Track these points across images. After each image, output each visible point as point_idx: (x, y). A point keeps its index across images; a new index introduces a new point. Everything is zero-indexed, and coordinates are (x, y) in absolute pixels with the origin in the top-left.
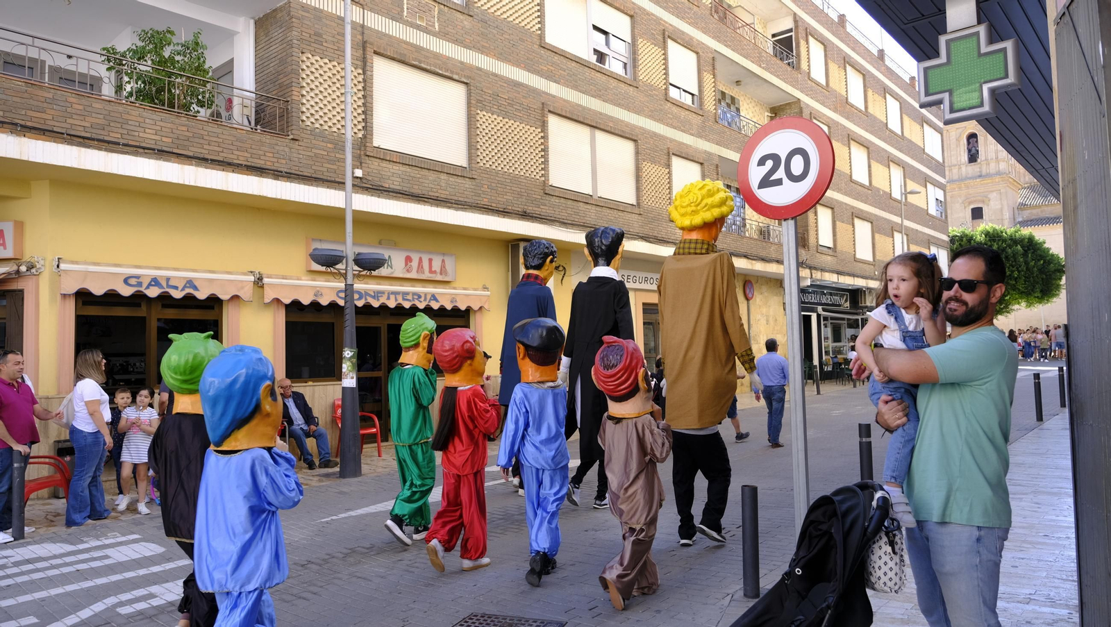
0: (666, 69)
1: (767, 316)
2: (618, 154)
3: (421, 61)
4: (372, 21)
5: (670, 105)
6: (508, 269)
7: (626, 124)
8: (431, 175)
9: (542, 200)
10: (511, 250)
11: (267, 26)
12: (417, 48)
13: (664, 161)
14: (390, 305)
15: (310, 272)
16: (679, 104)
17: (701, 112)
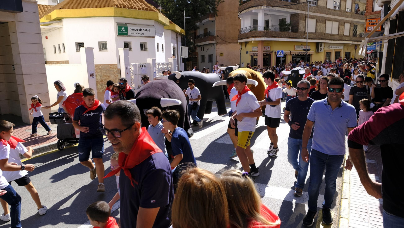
0: (346, 5)
3: (311, 17)
4: (307, 13)
5: (345, 13)
6: (316, 47)
7: (338, 19)
8: (311, 35)
9: (324, 36)
10: (317, 44)
11: (293, 16)
12: (311, 15)
13: (343, 24)
14: (303, 54)
15: (295, 50)
16: (347, 12)
17: (351, 13)
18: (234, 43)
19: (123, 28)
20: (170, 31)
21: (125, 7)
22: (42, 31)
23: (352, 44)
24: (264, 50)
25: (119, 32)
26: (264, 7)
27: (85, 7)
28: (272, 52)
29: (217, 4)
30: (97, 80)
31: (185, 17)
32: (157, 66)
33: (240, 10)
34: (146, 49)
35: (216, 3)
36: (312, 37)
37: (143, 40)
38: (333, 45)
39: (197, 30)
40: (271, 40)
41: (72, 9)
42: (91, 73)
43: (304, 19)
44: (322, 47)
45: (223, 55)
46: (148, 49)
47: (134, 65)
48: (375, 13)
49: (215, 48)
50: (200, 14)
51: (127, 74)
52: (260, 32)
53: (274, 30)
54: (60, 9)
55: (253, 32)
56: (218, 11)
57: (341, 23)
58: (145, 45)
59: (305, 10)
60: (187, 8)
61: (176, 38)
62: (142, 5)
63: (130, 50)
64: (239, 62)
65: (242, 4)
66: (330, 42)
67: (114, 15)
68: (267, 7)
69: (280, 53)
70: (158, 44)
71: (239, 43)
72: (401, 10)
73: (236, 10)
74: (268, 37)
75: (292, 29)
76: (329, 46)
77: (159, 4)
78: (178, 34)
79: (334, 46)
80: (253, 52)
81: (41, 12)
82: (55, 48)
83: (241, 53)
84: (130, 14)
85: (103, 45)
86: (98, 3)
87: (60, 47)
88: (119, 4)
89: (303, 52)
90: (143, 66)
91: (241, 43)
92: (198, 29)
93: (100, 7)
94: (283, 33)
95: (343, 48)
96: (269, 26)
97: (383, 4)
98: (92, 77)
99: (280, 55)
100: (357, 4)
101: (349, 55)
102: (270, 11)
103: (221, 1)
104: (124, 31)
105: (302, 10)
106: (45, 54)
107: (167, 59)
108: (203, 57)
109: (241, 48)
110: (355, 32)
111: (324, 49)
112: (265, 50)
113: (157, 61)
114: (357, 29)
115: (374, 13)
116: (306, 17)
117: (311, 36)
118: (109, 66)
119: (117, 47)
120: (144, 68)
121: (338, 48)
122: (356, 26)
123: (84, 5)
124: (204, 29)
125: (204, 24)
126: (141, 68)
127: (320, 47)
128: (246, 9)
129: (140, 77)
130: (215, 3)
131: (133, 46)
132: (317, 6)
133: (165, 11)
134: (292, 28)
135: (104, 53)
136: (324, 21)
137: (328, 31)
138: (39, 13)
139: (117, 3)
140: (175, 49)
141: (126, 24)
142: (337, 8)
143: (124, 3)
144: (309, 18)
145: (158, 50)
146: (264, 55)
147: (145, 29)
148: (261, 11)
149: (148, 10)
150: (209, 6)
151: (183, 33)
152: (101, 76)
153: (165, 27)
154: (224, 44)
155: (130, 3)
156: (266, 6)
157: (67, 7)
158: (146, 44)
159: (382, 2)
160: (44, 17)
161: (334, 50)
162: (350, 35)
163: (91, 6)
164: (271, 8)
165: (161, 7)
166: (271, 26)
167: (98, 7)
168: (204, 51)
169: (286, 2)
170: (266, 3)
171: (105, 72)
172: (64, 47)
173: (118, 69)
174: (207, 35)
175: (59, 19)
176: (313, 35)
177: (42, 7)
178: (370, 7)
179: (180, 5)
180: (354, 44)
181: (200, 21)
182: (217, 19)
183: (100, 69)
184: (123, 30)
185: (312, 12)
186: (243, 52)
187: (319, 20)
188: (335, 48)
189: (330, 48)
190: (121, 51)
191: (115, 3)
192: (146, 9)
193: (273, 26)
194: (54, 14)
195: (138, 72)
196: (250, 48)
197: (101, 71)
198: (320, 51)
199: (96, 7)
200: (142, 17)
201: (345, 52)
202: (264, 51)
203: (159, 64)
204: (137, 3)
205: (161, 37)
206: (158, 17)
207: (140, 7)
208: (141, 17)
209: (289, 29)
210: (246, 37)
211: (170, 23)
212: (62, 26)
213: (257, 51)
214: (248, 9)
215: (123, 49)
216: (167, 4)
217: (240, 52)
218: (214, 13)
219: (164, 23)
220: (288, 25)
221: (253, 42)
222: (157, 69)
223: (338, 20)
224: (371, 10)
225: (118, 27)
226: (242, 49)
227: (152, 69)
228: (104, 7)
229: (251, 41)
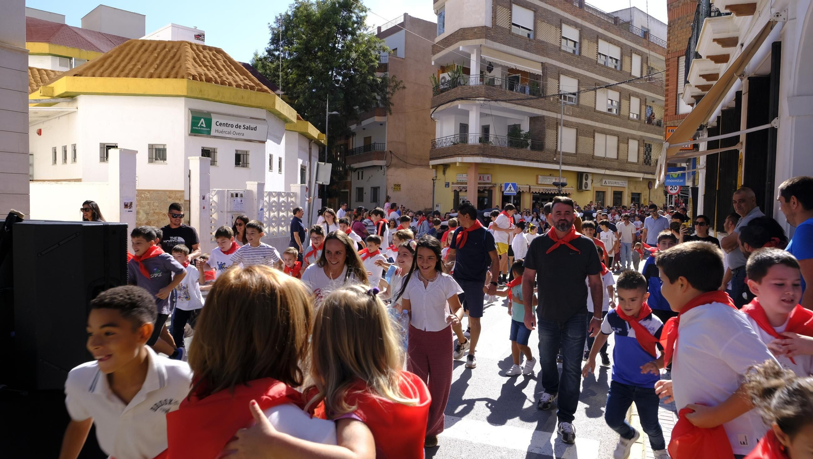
0: (630, 106)
1: (657, 196)
2: (613, 141)
3: (567, 124)
4: (559, 116)
5: (629, 121)
6: (578, 181)
7: (616, 131)
8: (568, 157)
9: (592, 161)
10: (580, 175)
11: (535, 120)
12: (567, 121)
13: (626, 142)
14: (553, 193)
15: (538, 184)
16: (633, 120)
17: (640, 121)
18: (421, 166)
19: (202, 120)
20: (296, 135)
21: (209, 80)
22: (32, 117)
23: (643, 178)
24: (480, 181)
25: (194, 128)
26: (480, 101)
27: (127, 76)
28: (494, 186)
29: (391, 92)
30: (140, 220)
31: (329, 111)
32: (266, 199)
33: (436, 105)
34: (245, 165)
35: (390, 90)
36: (570, 162)
37: (242, 147)
38: (608, 179)
39: (351, 139)
40: (493, 162)
41: (101, 76)
42: (126, 201)
43: (555, 126)
44: (589, 182)
45: (400, 189)
46: (250, 165)
47: (218, 193)
48: (681, 116)
49: (385, 174)
50: (358, 110)
51: (204, 208)
52: (473, 146)
53: (498, 144)
54: (75, 75)
55: (459, 146)
56: (393, 104)
57: (623, 140)
58: (245, 156)
59: (557, 111)
60: (332, 94)
61: (308, 149)
62: (245, 79)
63: (213, 163)
64: (432, 203)
65: (438, 94)
66: (602, 172)
67: (185, 94)
68: (485, 100)
69: (510, 187)
70: (271, 156)
71: (432, 165)
72: (725, 108)
73: (428, 105)
74: (487, 157)
75: (532, 144)
76: (601, 180)
77: (279, 85)
78: (313, 141)
79: (611, 181)
80: (458, 183)
81: (34, 83)
82: (55, 153)
83: (436, 184)
84: (218, 93)
85: (158, 152)
86: (156, 69)
87: (66, 152)
88: (198, 74)
89: (554, 189)
90: (237, 195)
91: (436, 167)
92: (353, 136)
93: (159, 77)
94: (515, 151)
95: (627, 184)
96: (490, 136)
97: (693, 100)
98: (128, 209)
99: (510, 191)
100: (650, 107)
101: (639, 200)
102: (491, 108)
103: (400, 86)
104: (204, 126)
105: (550, 111)
106: (32, 165)
107: (287, 185)
108: (360, 191)
109: (434, 175)
110: (648, 156)
111: (592, 186)
112: (482, 181)
113: (268, 188)
114: (651, 151)
115: (678, 116)
116: (557, 123)
117: (568, 159)
118: (168, 193)
119: (188, 153)
120: (239, 199)
121: (618, 185)
122: (650, 145)
123: (126, 71)
124: (365, 138)
125: (364, 129)
126: (232, 198)
127: (584, 181)
128: (445, 103)
129: (229, 218)
130: (388, 90)
131: (219, 157)
132: (578, 104)
133: (289, 98)
134: (532, 142)
135: (158, 166)
136: (592, 133)
137: (599, 152)
138: (30, 84)
139: (194, 72)
140: (305, 170)
141: (209, 113)
142: (614, 112)
143: (207, 72)
144: (564, 125)
145: (271, 168)
146: (479, 191)
147: (247, 125)
148: (474, 108)
149: (256, 90)
150: (376, 94)
151: (323, 142)
152: (147, 214)
153: (288, 126)
154: (404, 168)
155: (221, 73)
156: (483, 99)
157: (90, 72)
158: (246, 154)
159: (692, 96)
160: (39, 91)
161: (610, 188)
162: (638, 161)
163: (140, 74)
164: (493, 103)
165: (282, 90)
166: (493, 136)
167: (155, 76)
168: (362, 179)
169: (521, 94)
170: (483, 93)
171: (158, 206)
172: (75, 151)
173: (185, 201)
174: (369, 149)
175: (71, 95)
176: (571, 157)
177: (37, 72)
178: (671, 107)
179: (319, 89)
180: (647, 179)
181: (358, 120)
182: (389, 120)
183: (147, 199)
184: (202, 123)
185: (569, 115)
186: (440, 185)
187: (582, 132)
188: (613, 185)
189: (604, 185)
190: (195, 163)
191: (190, 71)
192: (252, 88)
193: (497, 137)
194: (61, 86)
195: (227, 207)
196: (452, 176)
197: (149, 204)
198: (586, 187)
199: (151, 76)
200: (243, 102)
201: (630, 192)
202: (479, 183)
203: (270, 194)
204: (234, 75)
205: (279, 143)
206: (274, 104)
207: (240, 83)
208: (239, 102)
209: (528, 145)
210: (445, 155)
211: (298, 118)
212: (76, 110)
213: (466, 183)
214: (450, 103)
215: (198, 158)
216: (294, 86)
217: (434, 184)
218: (386, 108)
219: (286, 117)
220: (524, 138)
221: (458, 165)
222: (265, 204)
223: (616, 133)
224: (674, 111)
225: (193, 118)
226: (438, 178)
227: (255, 202)
228: (167, 77)
229: (455, 163)
